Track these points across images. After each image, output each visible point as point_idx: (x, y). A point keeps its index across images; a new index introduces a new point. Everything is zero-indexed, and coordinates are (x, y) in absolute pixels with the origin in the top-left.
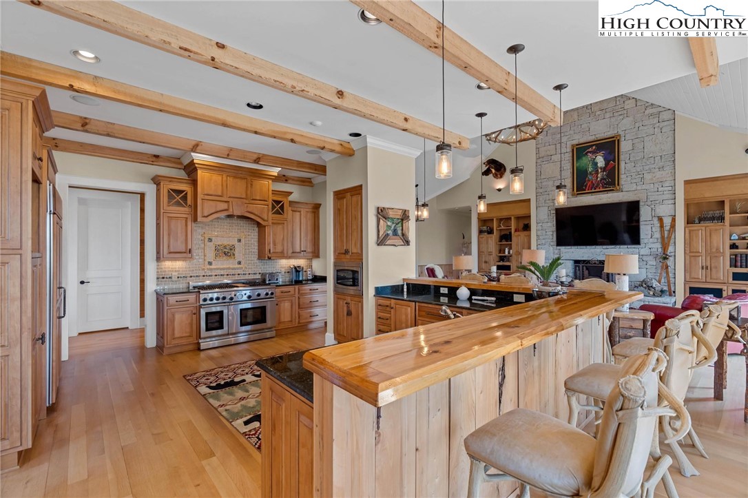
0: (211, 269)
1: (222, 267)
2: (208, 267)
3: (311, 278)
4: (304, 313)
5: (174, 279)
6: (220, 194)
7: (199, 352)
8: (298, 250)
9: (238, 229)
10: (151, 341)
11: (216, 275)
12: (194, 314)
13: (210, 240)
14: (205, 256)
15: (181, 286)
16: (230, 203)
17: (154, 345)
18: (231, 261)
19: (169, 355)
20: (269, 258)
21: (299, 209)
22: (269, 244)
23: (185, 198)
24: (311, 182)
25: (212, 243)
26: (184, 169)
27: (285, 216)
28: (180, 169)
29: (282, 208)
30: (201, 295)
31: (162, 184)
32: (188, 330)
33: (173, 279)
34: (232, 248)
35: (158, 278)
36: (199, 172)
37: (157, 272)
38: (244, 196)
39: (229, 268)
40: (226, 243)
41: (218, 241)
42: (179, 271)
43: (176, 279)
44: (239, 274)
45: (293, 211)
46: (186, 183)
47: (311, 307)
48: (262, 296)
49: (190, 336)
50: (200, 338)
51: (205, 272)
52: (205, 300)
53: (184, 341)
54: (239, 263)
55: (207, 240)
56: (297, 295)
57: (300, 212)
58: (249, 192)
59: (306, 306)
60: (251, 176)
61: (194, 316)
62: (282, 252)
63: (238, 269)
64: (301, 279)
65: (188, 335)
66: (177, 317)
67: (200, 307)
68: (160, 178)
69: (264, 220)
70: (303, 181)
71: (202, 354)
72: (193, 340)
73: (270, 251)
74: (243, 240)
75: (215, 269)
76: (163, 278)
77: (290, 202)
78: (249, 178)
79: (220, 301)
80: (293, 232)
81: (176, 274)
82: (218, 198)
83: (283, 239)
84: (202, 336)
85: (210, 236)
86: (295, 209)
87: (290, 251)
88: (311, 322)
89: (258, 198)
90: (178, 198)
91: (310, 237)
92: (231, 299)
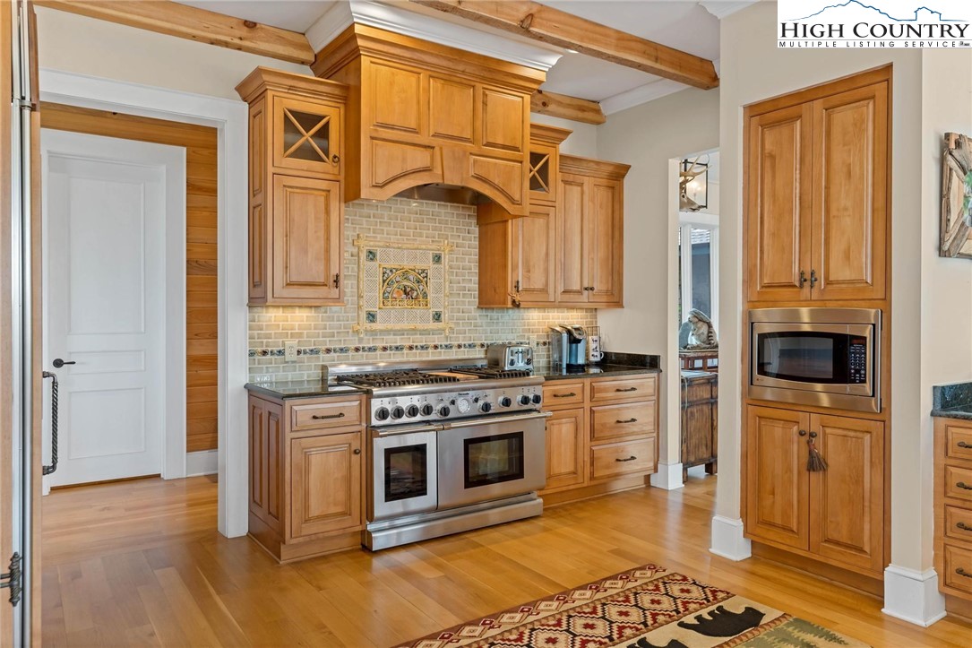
0: (373, 333)
1: (398, 326)
2: (369, 326)
3: (598, 359)
4: (604, 450)
5: (290, 355)
6: (413, 125)
7: (367, 557)
8: (576, 287)
9: (435, 229)
10: (235, 520)
11: (385, 349)
12: (355, 452)
13: (372, 255)
14: (360, 297)
15: (307, 374)
16: (437, 149)
17: (244, 531)
18: (419, 311)
19: (297, 565)
20: (516, 305)
21: (579, 179)
22: (515, 268)
23: (323, 134)
24: (598, 111)
25: (375, 264)
26: (312, 65)
27: (551, 196)
28: (303, 63)
29: (544, 171)
30: (373, 401)
31: (270, 94)
32: (341, 496)
33: (288, 357)
34: (422, 277)
35: (252, 354)
36: (365, 61)
37: (251, 337)
38: (468, 135)
39: (414, 331)
40: (407, 264)
41: (391, 259)
42: (300, 335)
43: (295, 357)
44: (436, 347)
45: (566, 182)
46: (328, 94)
47: (619, 437)
48: (514, 406)
49: (343, 514)
50: (371, 518)
51: (361, 340)
52: (383, 414)
53: (330, 527)
54: (437, 317)
55: (363, 256)
56: (587, 405)
57: (581, 185)
58: (478, 123)
59: (607, 434)
60: (484, 78)
61: (356, 458)
62: (544, 290)
63: (433, 332)
64: (581, 361)
65: (339, 509)
66: (316, 459)
67: (372, 432)
68: (266, 77)
69: (512, 201)
70: (582, 109)
71: (377, 563)
72: (353, 523)
73: (517, 287)
74: (445, 259)
75: (382, 332)
76: (265, 353)
77: (561, 156)
78: (479, 86)
79: (419, 418)
80: (565, 239)
81: (294, 342)
82: (409, 136)
83: (547, 254)
84: (377, 513)
85: (371, 245)
86: (571, 178)
87: (561, 289)
88: (617, 476)
89: (500, 141)
90: (308, 135)
91: (601, 253)
92: (445, 411)
